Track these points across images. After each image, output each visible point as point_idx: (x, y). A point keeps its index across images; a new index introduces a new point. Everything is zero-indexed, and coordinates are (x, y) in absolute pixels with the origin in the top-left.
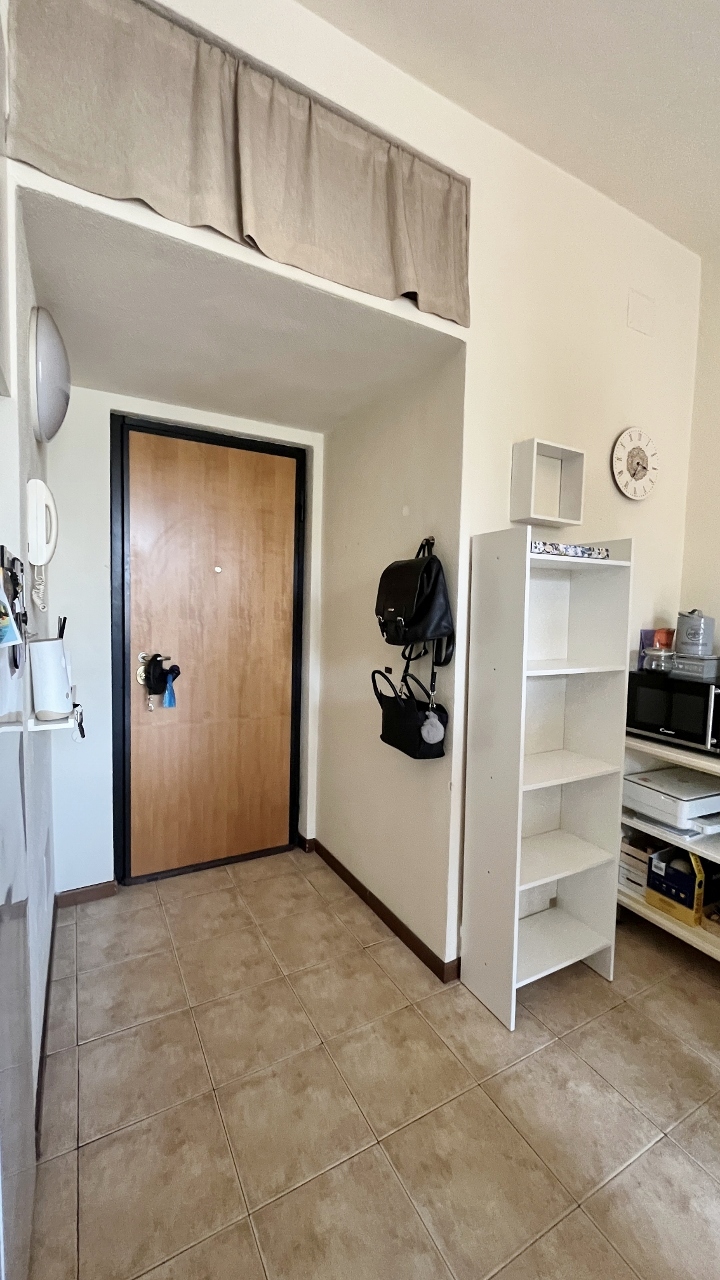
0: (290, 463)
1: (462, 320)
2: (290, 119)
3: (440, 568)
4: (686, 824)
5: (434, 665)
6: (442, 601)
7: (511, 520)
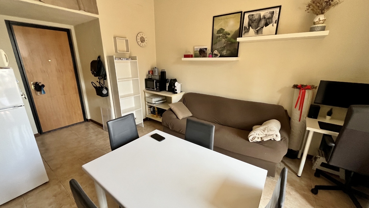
0: (65, 33)
1: (97, 13)
3: (101, 62)
5: (104, 80)
6: (103, 68)
7: (115, 52)
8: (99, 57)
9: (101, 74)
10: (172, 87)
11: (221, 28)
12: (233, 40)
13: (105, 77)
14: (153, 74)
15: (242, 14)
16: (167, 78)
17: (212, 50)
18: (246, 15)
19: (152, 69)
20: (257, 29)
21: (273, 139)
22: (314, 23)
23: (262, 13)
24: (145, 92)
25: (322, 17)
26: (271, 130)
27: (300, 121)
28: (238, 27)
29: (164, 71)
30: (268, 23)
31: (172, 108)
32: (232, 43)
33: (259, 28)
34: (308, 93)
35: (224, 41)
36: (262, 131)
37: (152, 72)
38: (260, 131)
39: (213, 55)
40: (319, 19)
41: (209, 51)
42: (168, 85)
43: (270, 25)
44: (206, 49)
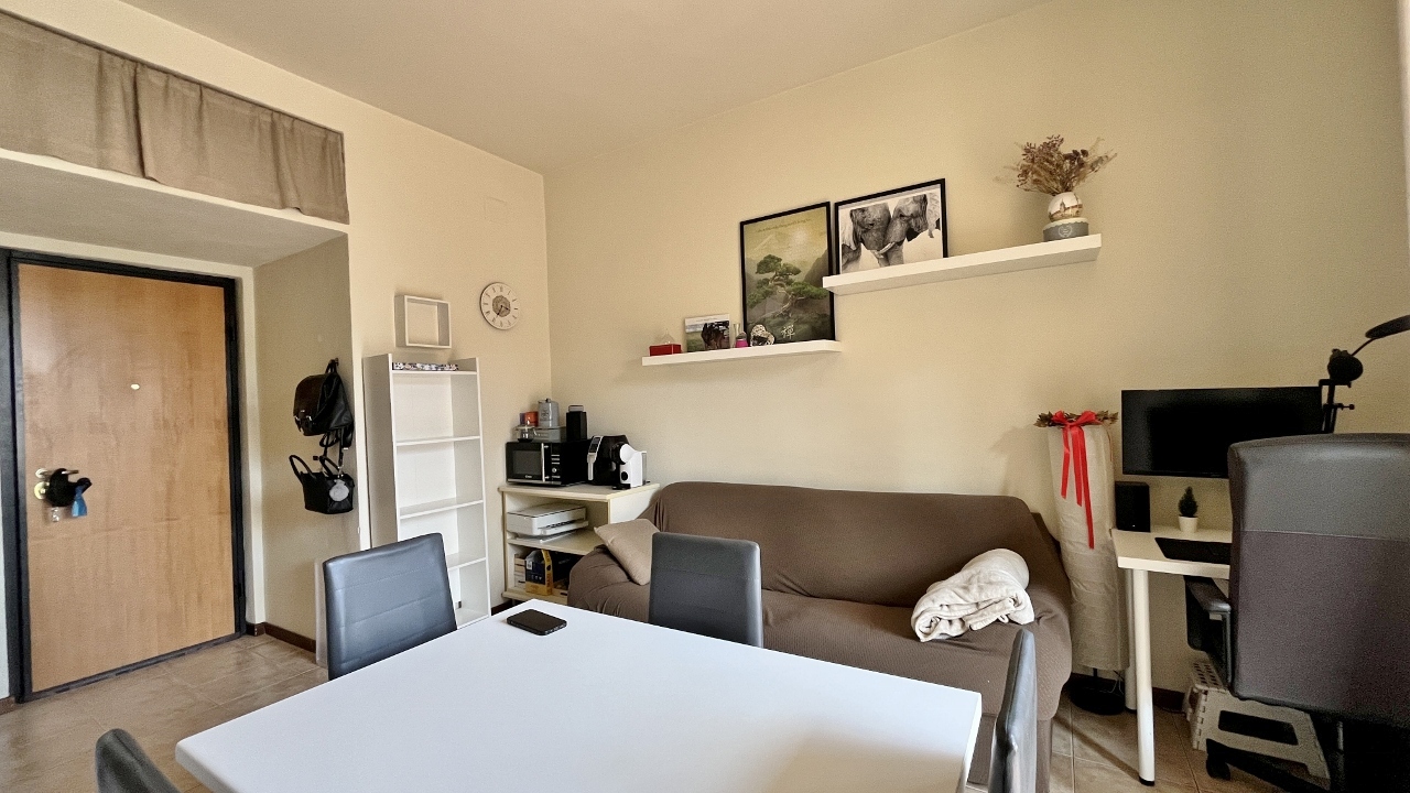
0: (219, 291)
1: (344, 219)
2: (185, 97)
3: (340, 381)
4: (537, 532)
5: (341, 447)
6: (342, 403)
7: (398, 346)
8: (333, 364)
9: (333, 425)
10: (611, 467)
11: (770, 256)
12: (814, 290)
13: (345, 437)
14: (536, 423)
15: (830, 210)
16: (589, 437)
17: (746, 326)
18: (844, 212)
19: (533, 406)
20: (883, 250)
21: (1006, 621)
22: (1052, 218)
23: (893, 203)
24: (503, 493)
25: (1068, 199)
26: (991, 583)
27: (1091, 545)
28: (822, 248)
29: (577, 409)
30: (916, 230)
31: (608, 543)
32: (811, 297)
33: (888, 246)
34: (1093, 437)
35: (783, 295)
36: (961, 592)
37: (534, 417)
38: (953, 594)
39: (749, 339)
40: (1062, 204)
41: (736, 329)
42: (592, 458)
43: (923, 235)
44: (726, 324)
